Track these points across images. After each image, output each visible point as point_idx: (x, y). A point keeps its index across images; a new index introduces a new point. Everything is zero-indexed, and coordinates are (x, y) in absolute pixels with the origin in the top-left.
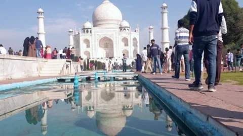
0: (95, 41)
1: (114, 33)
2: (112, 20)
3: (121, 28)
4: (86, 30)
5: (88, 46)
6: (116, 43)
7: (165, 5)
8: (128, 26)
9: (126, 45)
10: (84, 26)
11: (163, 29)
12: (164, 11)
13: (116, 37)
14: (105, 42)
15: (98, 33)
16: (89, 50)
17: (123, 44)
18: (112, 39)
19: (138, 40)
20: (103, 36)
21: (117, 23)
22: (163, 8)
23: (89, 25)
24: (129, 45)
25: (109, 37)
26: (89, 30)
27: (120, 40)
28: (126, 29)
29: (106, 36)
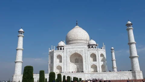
0: (67, 57)
1: (83, 49)
2: (81, 40)
3: (89, 46)
4: (59, 48)
5: (61, 61)
6: (86, 59)
7: (129, 22)
8: (96, 44)
9: (95, 60)
10: (58, 45)
11: (130, 44)
12: (130, 28)
13: (85, 53)
14: (75, 58)
15: (70, 50)
16: (61, 64)
17: (91, 59)
18: (81, 54)
19: (105, 56)
20: (74, 52)
21: (86, 42)
22: (128, 25)
23: (62, 43)
24: (97, 60)
25: (79, 53)
26: (62, 48)
27: (89, 56)
28: (94, 46)
29: (76, 52)
